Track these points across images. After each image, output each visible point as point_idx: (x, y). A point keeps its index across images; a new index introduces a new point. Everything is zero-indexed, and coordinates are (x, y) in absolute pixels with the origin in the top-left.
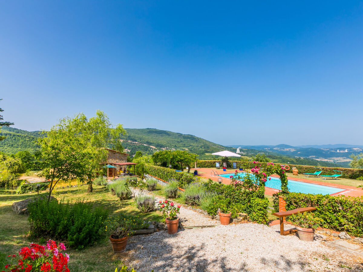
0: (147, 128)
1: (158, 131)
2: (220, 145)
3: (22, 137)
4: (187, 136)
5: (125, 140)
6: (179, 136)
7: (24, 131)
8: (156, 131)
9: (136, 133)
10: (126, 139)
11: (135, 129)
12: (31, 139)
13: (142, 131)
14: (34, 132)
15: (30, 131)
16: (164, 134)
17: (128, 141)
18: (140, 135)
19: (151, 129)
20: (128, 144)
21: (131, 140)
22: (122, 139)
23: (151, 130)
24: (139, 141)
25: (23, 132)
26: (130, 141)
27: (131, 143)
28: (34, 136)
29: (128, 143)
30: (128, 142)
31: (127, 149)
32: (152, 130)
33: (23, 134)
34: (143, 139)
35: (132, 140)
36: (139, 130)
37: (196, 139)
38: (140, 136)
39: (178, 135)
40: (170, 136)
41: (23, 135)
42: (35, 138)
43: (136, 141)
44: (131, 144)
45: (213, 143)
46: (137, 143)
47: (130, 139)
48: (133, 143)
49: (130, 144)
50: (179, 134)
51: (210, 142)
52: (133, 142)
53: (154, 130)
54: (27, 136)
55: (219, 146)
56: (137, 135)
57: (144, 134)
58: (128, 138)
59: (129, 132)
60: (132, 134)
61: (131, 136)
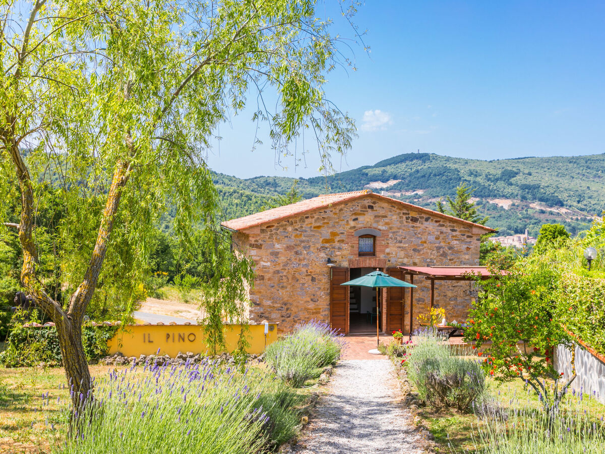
3: (225, 194)
5: (517, 202)
7: (230, 179)
9: (564, 175)
10: (524, 198)
11: (557, 160)
12: (245, 199)
14: (253, 180)
15: (243, 178)
17: (531, 205)
18: (578, 181)
20: (529, 217)
21: (541, 200)
22: (505, 197)
24: (575, 204)
25: (226, 181)
26: (536, 206)
27: (543, 212)
28: (252, 191)
29: (530, 212)
30: (528, 207)
31: (526, 235)
33: (228, 185)
34: (590, 198)
35: (546, 200)
36: (573, 161)
38: (579, 184)
41: (226, 189)
42: (253, 198)
43: (561, 204)
44: (542, 216)
46: (563, 210)
47: (538, 195)
48: (551, 213)
49: (536, 216)
52: (551, 206)
54: (235, 192)
56: (565, 183)
57: (595, 176)
58: (531, 191)
59: (533, 171)
60: (546, 180)
61: (543, 184)
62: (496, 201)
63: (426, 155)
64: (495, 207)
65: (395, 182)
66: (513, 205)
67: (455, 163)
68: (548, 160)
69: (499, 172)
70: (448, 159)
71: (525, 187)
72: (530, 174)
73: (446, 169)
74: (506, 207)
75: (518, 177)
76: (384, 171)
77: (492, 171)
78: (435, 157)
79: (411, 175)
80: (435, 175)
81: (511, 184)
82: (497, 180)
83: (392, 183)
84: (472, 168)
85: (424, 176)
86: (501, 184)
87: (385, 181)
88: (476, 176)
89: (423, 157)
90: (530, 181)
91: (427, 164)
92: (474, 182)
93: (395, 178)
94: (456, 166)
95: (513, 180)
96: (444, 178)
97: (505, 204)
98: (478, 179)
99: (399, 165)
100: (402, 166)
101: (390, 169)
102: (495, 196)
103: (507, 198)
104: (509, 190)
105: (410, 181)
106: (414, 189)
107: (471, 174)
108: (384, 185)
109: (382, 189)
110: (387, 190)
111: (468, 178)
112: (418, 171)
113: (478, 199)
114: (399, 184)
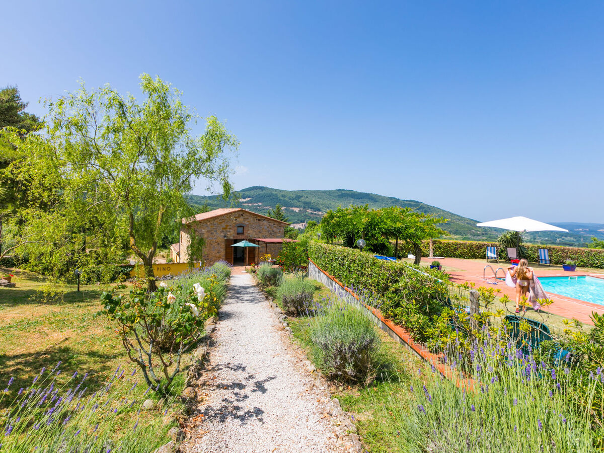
0: (338, 189)
1: (356, 195)
2: (473, 220)
4: (407, 202)
5: (302, 209)
6: (393, 202)
8: (352, 194)
9: (320, 198)
10: (304, 207)
11: (318, 192)
13: (329, 194)
16: (367, 200)
19: (344, 190)
20: (307, 216)
21: (312, 208)
22: (297, 207)
23: (343, 192)
24: (325, 211)
26: (309, 211)
27: (312, 213)
29: (307, 213)
30: (306, 211)
31: (305, 224)
32: (346, 192)
34: (331, 208)
35: (314, 209)
36: (324, 192)
37: (424, 208)
38: (326, 202)
39: (391, 201)
40: (377, 203)
43: (319, 210)
44: (312, 215)
45: (459, 216)
46: (320, 213)
47: (310, 206)
48: (315, 214)
49: (309, 215)
50: (393, 200)
51: (452, 214)
52: (315, 211)
53: (349, 192)
55: (471, 222)
56: (321, 201)
57: (333, 199)
58: (307, 205)
59: (308, 196)
60: (313, 200)
61: (312, 202)
62: (293, 208)
63: (263, 187)
64: (293, 211)
65: (249, 199)
66: (300, 210)
67: (276, 191)
68: (314, 192)
69: (294, 196)
70: (273, 190)
71: (305, 203)
72: (307, 197)
73: (272, 194)
74: (297, 211)
75: (302, 198)
76: (244, 194)
77: (292, 195)
78: (267, 188)
79: (256, 196)
80: (267, 196)
81: (299, 201)
82: (293, 199)
83: (248, 199)
84: (283, 194)
85: (262, 197)
86: (295, 201)
87: (244, 198)
88: (285, 197)
89: (262, 188)
90: (307, 200)
91: (264, 191)
92: (284, 200)
93: (249, 197)
94: (276, 192)
95: (300, 200)
96: (271, 198)
97: (297, 210)
98: (286, 199)
99: (251, 191)
100: (253, 192)
101: (247, 193)
102: (293, 207)
103: (298, 207)
104: (299, 204)
105: (256, 199)
106: (257, 203)
107: (282, 196)
108: (244, 200)
109: (243, 202)
110: (246, 202)
111: (281, 198)
112: (259, 194)
113: (285, 208)
114: (251, 200)
